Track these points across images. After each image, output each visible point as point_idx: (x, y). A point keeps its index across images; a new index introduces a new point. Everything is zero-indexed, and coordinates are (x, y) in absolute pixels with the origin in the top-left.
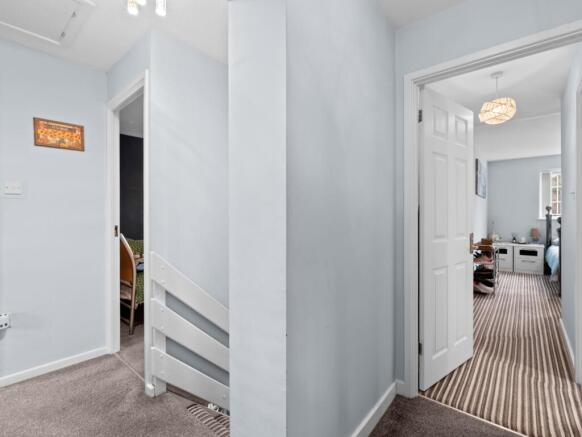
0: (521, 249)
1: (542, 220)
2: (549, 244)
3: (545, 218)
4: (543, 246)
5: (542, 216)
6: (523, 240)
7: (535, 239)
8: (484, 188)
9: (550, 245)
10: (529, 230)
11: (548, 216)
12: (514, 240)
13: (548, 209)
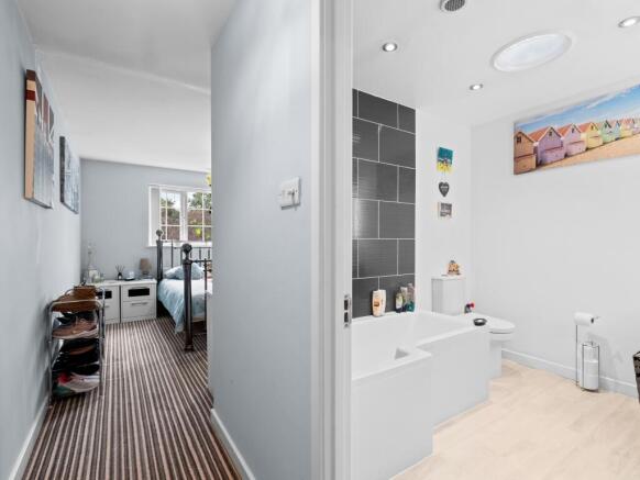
0: (130, 288)
1: (152, 248)
2: (160, 277)
3: (155, 245)
4: (155, 281)
5: (152, 243)
6: (131, 275)
7: (144, 272)
8: (76, 194)
9: (162, 278)
10: (138, 261)
11: (159, 243)
12: (120, 276)
13: (159, 233)
